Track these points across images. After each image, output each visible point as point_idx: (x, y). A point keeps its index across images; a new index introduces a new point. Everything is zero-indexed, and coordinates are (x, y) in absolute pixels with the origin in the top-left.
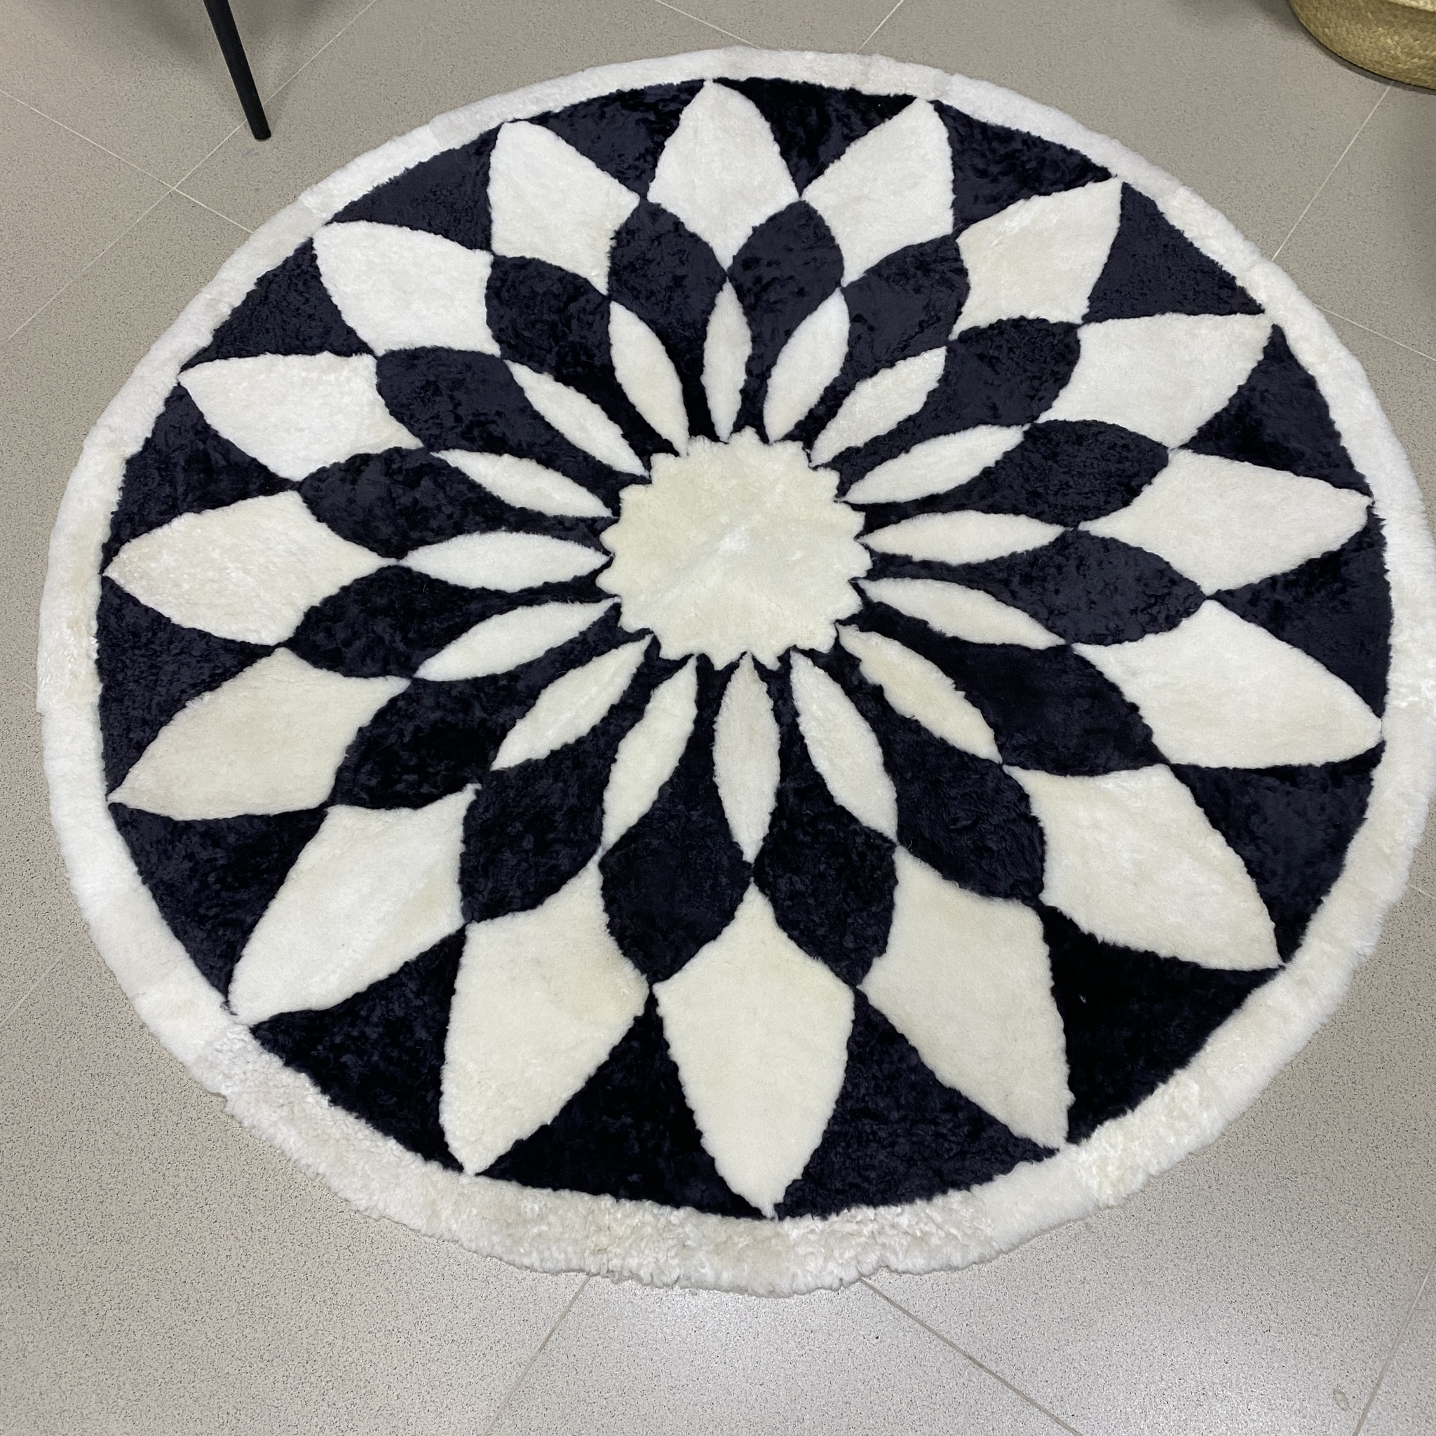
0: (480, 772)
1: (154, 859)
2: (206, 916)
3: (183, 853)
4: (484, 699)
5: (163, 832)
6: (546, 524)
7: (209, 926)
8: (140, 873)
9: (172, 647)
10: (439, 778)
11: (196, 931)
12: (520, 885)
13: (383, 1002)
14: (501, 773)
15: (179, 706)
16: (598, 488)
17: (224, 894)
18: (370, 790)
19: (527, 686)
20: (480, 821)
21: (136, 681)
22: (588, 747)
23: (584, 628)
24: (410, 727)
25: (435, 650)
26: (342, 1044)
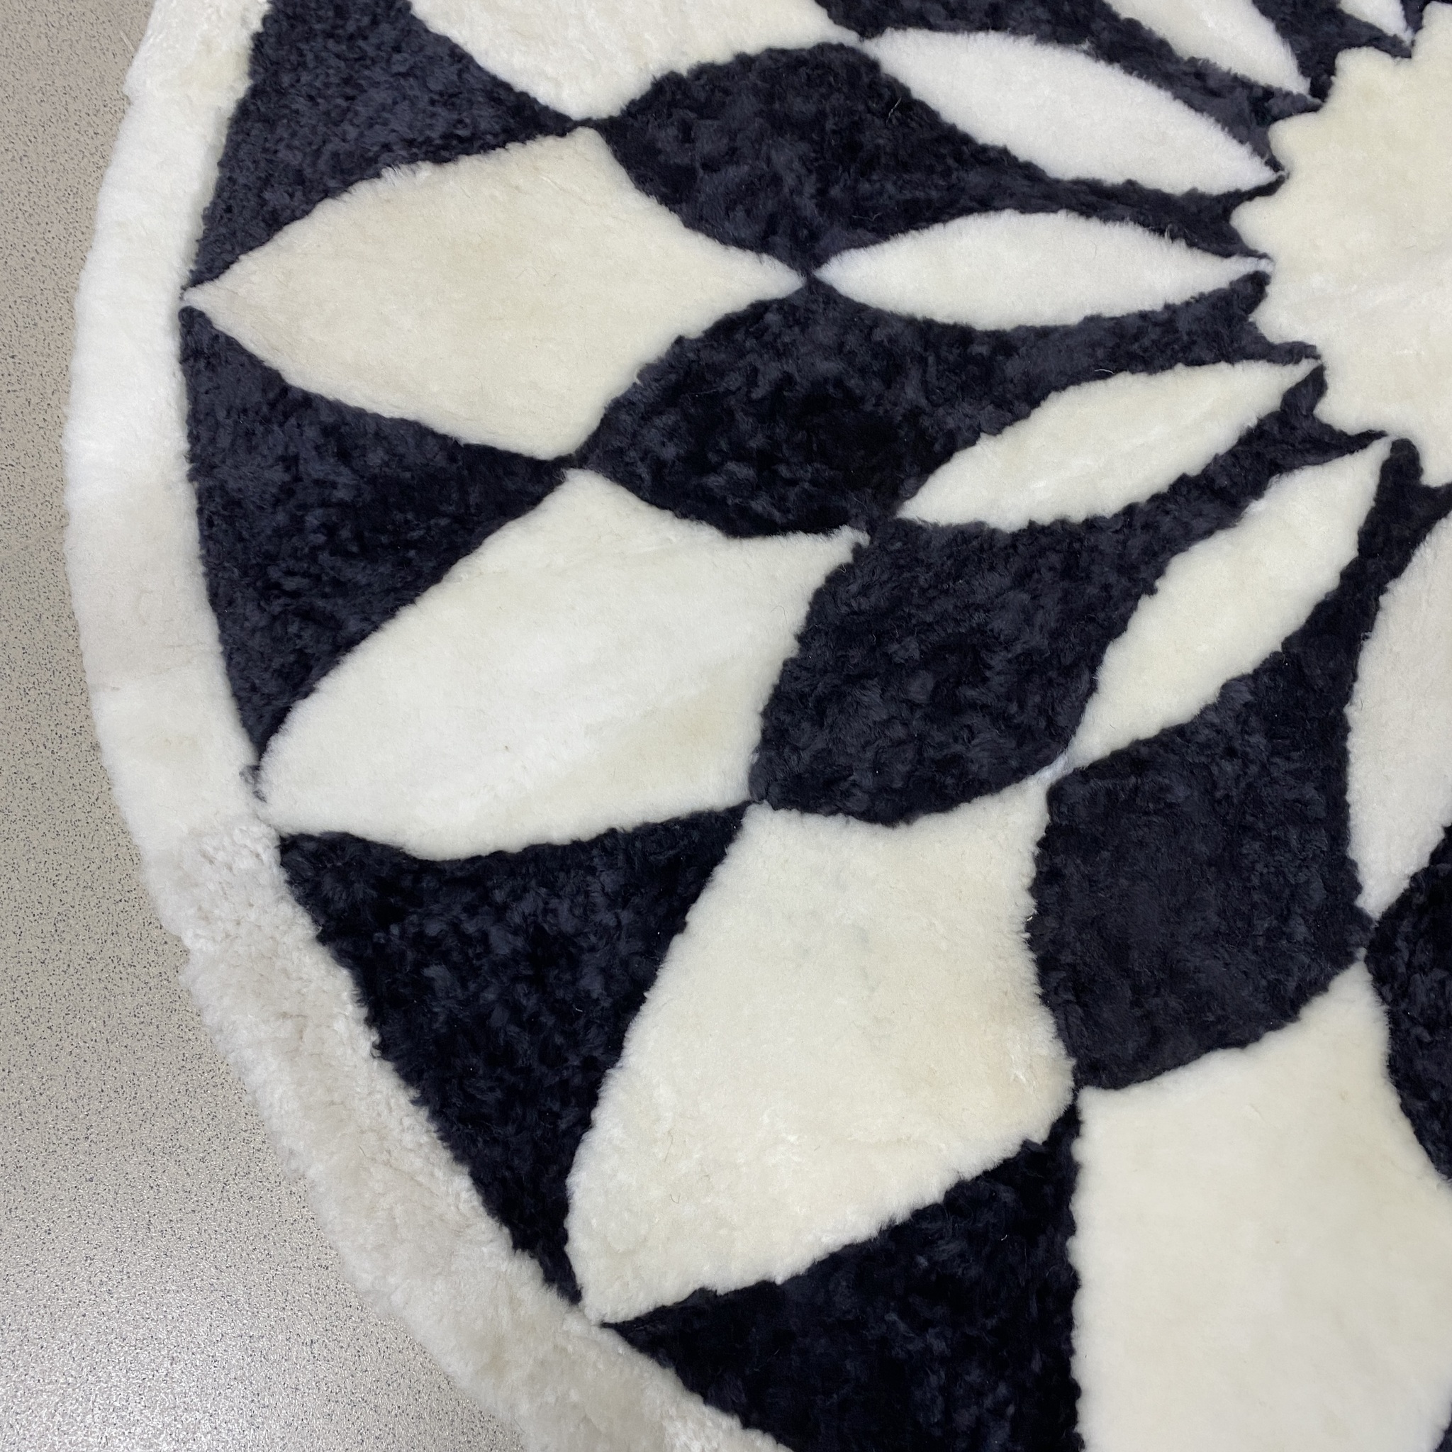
0: (876, 513)
1: (224, 440)
2: (278, 585)
3: (280, 451)
4: (932, 370)
5: (257, 397)
6: (1171, 68)
7: (276, 606)
8: (193, 457)
9: (396, 57)
10: (792, 494)
11: (250, 606)
12: (877, 767)
13: (543, 890)
14: (913, 531)
15: (371, 171)
16: (1299, 32)
17: (324, 557)
18: (658, 466)
19: (1026, 374)
20: (844, 609)
21: (311, 98)
22: (1106, 542)
23: (1177, 298)
24: (771, 371)
25: (870, 236)
26: (437, 941)
